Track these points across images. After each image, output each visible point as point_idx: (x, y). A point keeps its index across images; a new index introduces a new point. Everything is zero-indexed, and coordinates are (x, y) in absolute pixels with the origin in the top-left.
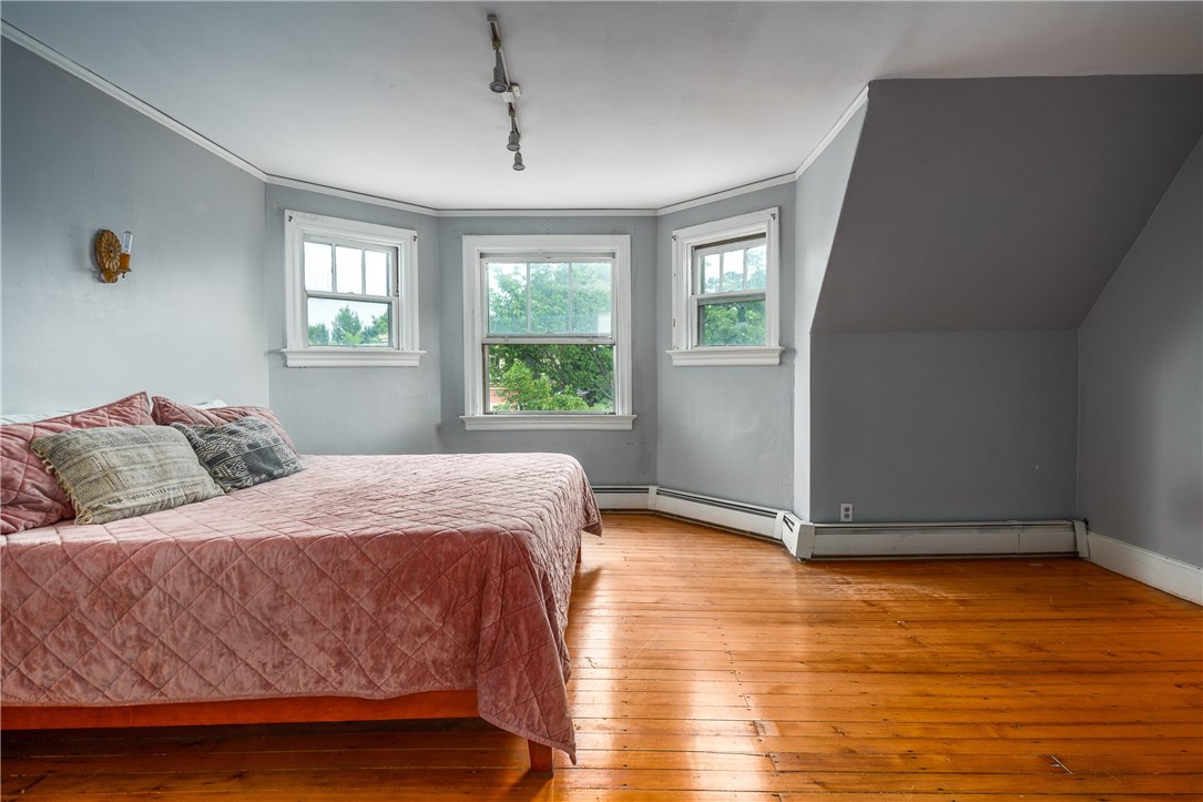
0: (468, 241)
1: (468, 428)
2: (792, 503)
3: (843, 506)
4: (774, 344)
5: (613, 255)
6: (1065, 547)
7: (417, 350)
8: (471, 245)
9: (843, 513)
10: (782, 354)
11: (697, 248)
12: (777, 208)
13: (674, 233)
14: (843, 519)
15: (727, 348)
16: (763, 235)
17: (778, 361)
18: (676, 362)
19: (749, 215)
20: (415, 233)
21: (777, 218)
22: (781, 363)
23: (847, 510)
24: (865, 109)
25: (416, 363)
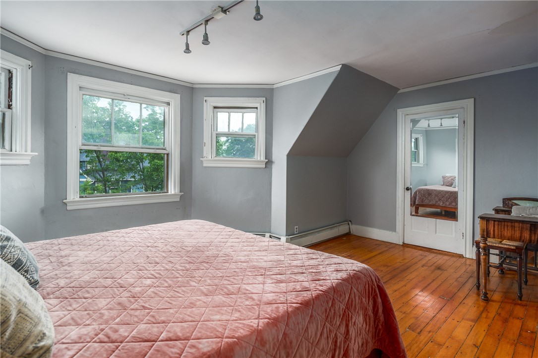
0: (71, 77)
1: (69, 208)
2: (270, 229)
3: (296, 227)
4: (263, 158)
5: (168, 104)
6: (347, 231)
7: (29, 152)
8: (74, 81)
9: (295, 230)
10: (266, 163)
11: (215, 108)
12: (265, 98)
13: (205, 98)
14: (295, 233)
15: (234, 159)
16: (257, 108)
17: (264, 166)
18: (205, 165)
19: (250, 98)
20: (30, 63)
21: (265, 102)
22: (266, 167)
23: (296, 228)
24: (337, 73)
25: (28, 162)
